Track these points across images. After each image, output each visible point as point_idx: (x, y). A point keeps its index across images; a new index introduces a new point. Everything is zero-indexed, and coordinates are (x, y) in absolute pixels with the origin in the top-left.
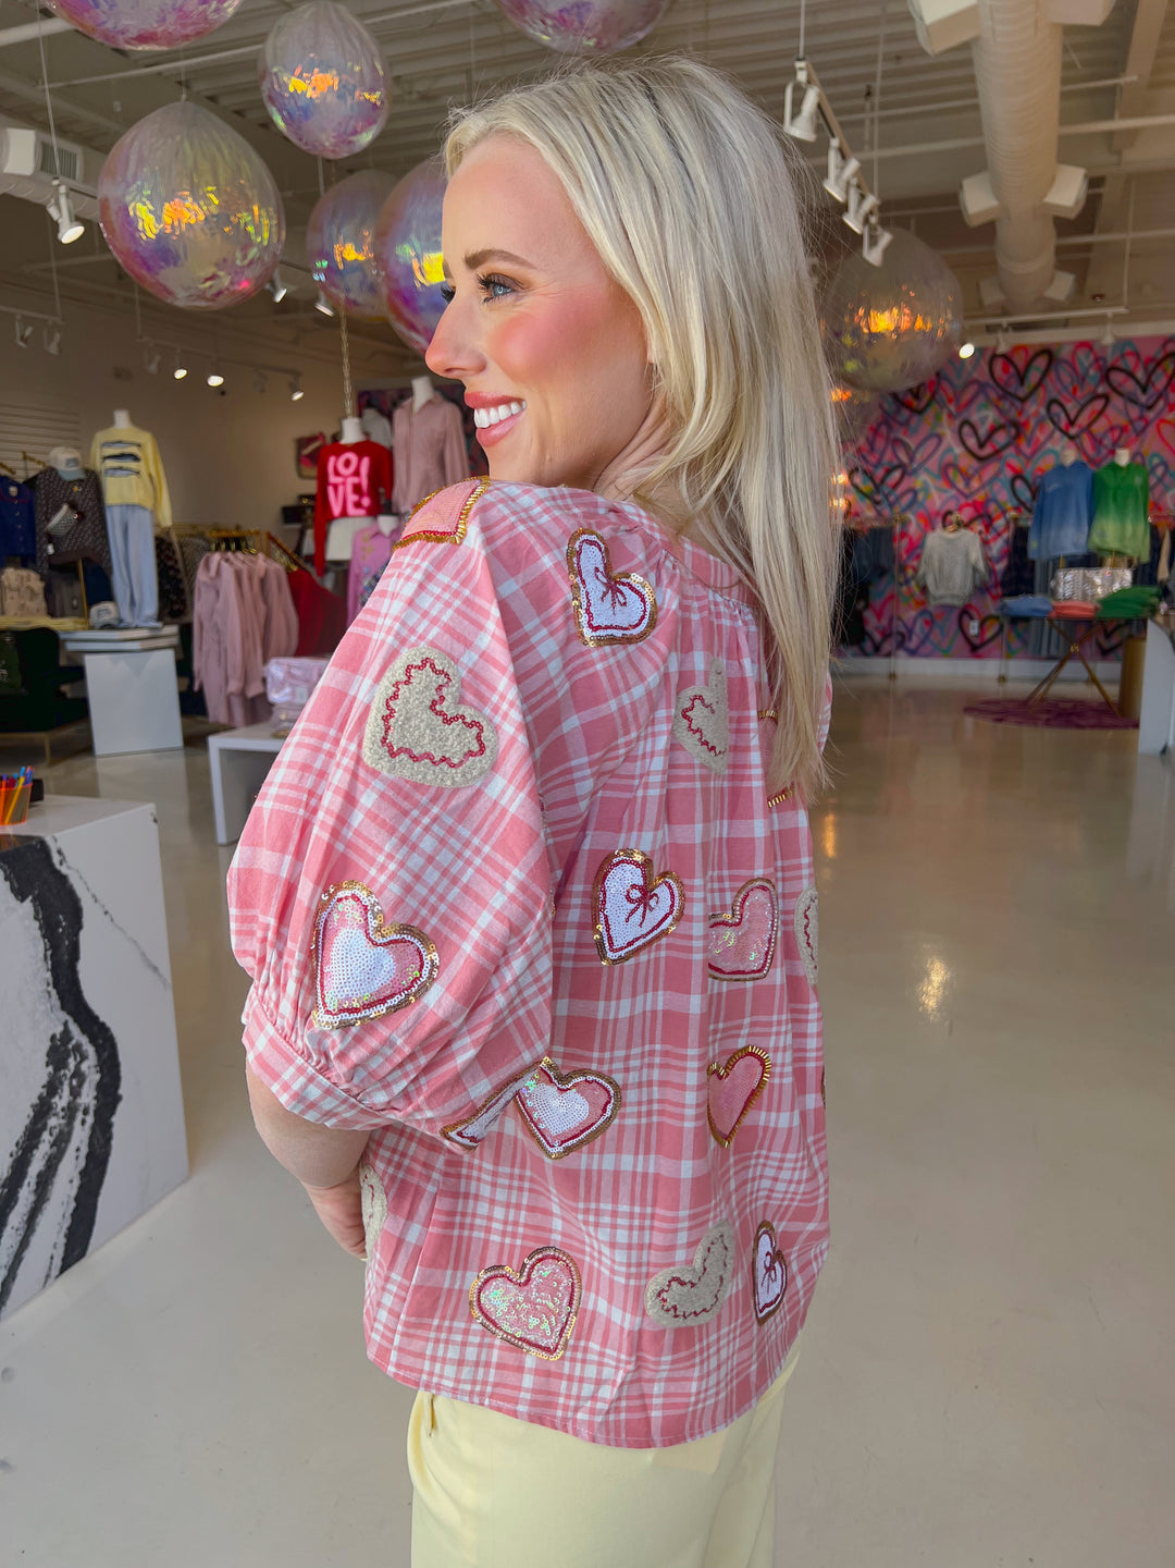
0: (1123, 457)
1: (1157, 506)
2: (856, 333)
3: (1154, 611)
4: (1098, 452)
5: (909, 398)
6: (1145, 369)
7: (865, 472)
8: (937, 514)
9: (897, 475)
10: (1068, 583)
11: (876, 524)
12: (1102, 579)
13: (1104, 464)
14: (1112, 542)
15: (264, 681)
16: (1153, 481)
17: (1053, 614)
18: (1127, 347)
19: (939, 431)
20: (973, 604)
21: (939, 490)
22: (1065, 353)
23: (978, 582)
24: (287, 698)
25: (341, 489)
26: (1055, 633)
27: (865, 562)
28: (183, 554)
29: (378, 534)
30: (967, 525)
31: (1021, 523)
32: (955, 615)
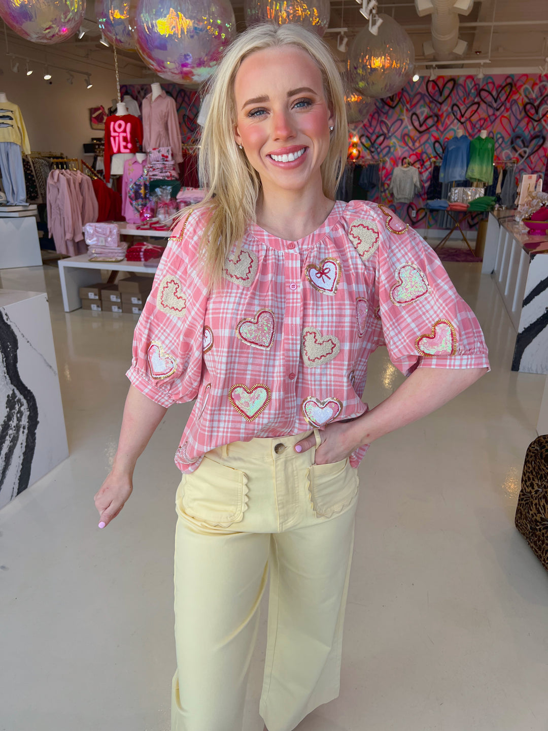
0: (484, 134)
1: (498, 158)
2: (364, 67)
3: (493, 209)
4: (473, 131)
5: (389, 100)
6: (497, 91)
7: (367, 137)
8: (399, 158)
9: (381, 138)
10: (457, 194)
11: (372, 162)
12: (471, 192)
13: (476, 137)
14: (476, 175)
15: (83, 234)
16: (497, 145)
17: (449, 209)
18: (489, 79)
19: (402, 117)
20: (414, 202)
21: (400, 146)
22: (461, 81)
23: (416, 193)
24: (95, 242)
25: (117, 138)
26: (449, 217)
27: (366, 181)
28: (34, 167)
29: (136, 162)
30: (412, 165)
31: (437, 164)
32: (405, 208)
